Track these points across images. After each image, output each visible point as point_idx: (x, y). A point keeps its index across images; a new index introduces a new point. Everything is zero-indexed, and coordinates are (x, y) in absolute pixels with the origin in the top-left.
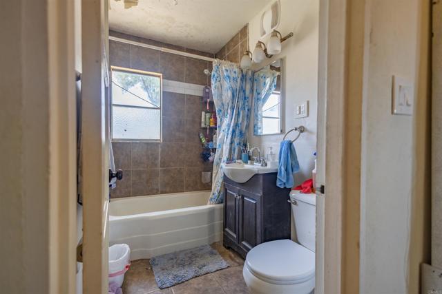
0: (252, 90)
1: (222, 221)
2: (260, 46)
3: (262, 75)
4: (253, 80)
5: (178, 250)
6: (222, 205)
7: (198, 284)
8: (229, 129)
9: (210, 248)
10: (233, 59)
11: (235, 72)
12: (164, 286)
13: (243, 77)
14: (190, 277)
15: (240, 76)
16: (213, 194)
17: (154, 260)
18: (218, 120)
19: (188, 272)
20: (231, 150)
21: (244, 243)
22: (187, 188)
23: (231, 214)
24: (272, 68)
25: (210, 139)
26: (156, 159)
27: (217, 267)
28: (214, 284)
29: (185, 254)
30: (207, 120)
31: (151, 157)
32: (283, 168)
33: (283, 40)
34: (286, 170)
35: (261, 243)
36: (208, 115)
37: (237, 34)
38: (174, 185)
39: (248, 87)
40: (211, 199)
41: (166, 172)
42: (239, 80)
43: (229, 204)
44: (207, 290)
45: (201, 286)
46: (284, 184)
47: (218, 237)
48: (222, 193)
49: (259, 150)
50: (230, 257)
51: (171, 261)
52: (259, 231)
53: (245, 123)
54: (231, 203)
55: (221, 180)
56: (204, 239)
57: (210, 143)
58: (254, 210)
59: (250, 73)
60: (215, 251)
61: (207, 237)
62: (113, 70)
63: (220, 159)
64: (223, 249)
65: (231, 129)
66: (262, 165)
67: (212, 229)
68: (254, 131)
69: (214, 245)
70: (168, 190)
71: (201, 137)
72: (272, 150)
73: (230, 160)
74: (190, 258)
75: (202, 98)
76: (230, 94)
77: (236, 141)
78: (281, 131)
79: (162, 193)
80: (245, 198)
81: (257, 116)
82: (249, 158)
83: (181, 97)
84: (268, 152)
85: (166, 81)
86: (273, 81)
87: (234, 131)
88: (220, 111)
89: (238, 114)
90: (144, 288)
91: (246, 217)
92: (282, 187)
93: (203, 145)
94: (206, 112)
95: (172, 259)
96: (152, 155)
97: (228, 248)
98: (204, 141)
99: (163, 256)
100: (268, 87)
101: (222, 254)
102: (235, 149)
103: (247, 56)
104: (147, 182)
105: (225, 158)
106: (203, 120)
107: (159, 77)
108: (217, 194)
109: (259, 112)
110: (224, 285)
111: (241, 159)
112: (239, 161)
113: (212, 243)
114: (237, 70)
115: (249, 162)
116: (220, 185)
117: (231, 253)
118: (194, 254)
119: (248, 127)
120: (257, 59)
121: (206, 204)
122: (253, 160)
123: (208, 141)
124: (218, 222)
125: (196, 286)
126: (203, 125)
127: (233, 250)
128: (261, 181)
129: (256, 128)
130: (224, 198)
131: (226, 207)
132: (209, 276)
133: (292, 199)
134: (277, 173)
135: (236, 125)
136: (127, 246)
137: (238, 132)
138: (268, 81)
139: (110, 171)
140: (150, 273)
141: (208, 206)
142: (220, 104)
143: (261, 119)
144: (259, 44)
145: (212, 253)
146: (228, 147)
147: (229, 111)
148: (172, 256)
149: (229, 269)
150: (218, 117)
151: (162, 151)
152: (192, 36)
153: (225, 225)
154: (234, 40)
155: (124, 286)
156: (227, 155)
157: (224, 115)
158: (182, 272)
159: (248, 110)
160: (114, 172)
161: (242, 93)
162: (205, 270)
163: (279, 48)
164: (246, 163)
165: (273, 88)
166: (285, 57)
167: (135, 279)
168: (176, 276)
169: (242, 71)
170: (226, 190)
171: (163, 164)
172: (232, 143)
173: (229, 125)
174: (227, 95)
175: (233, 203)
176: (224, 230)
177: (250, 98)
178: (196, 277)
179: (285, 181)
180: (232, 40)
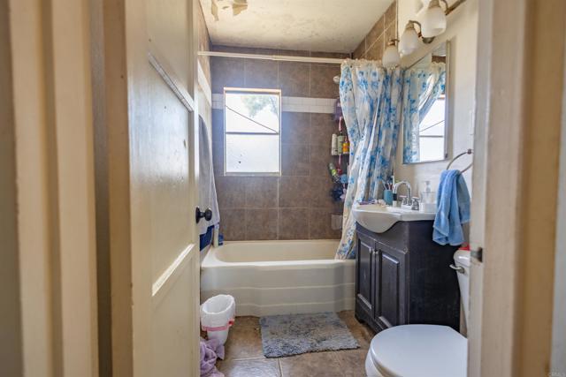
0: (401, 97)
1: (354, 283)
2: (413, 28)
3: (419, 72)
4: (402, 82)
5: (294, 313)
6: (354, 262)
7: (313, 362)
8: (365, 156)
9: (335, 318)
10: (375, 55)
11: (375, 74)
12: (271, 355)
13: (388, 79)
14: (303, 350)
15: (382, 78)
16: (343, 245)
17: (264, 319)
18: (352, 144)
19: (303, 344)
20: (368, 186)
21: (381, 318)
22: (312, 235)
23: (365, 276)
24: (437, 59)
25: (344, 171)
26: (274, 196)
27: (341, 345)
28: (333, 368)
29: (304, 320)
30: (339, 144)
31: (267, 194)
32: (443, 214)
33: (449, 10)
34: (449, 217)
35: (406, 323)
36: (340, 139)
37: (383, 17)
38: (296, 231)
39: (395, 94)
40: (340, 251)
41: (286, 213)
42: (381, 84)
43: (362, 260)
44: (323, 373)
45: (316, 365)
46: (447, 238)
47: (349, 304)
48: (355, 245)
49: (409, 186)
50: (363, 334)
51: (284, 325)
52: (402, 305)
53: (390, 147)
54: (365, 260)
55: (353, 227)
56: (329, 304)
57: (343, 176)
58: (396, 275)
59: (398, 72)
60: (341, 322)
61: (333, 302)
62: (227, 92)
63: (353, 198)
64: (355, 321)
65: (368, 156)
66: (413, 209)
67: (339, 293)
68: (405, 158)
69: (342, 314)
70: (288, 234)
71: (331, 168)
72: (429, 186)
73: (367, 200)
74: (308, 325)
75: (332, 116)
76: (367, 106)
77: (376, 172)
78: (446, 156)
79: (281, 238)
80: (384, 256)
81: (410, 135)
82: (395, 197)
83: (306, 117)
84: (423, 189)
85: (286, 98)
86: (440, 79)
87: (372, 159)
88: (354, 131)
89: (380, 134)
90: (248, 352)
91: (385, 282)
92: (443, 243)
93: (333, 179)
94: (338, 135)
95: (285, 323)
96: (269, 191)
97: (362, 322)
98: (334, 173)
99: (275, 317)
100: (429, 90)
101: (351, 328)
102: (374, 184)
103: (393, 47)
104: (264, 224)
105: (359, 196)
106: (333, 145)
107: (278, 94)
108: (348, 246)
109: (414, 130)
110: (346, 372)
111: (383, 198)
112: (380, 201)
113: (340, 310)
114: (377, 70)
115: (394, 203)
116: (352, 233)
117: (365, 329)
118: (313, 322)
119: (394, 152)
120: (406, 49)
121: (333, 258)
122: (401, 200)
123: (341, 173)
124: (349, 284)
125: (309, 364)
126: (333, 153)
127: (368, 326)
128: (406, 232)
129: (407, 154)
130: (357, 252)
131: (359, 264)
132: (329, 355)
133: (457, 264)
134: (433, 221)
135: (376, 149)
136: (231, 299)
137: (378, 160)
138: (431, 81)
139: (198, 209)
140: (258, 335)
141: (336, 261)
142: (352, 121)
143: (418, 139)
144: (411, 25)
145: (337, 325)
146: (365, 182)
147: (366, 131)
148: (286, 319)
149: (359, 351)
150: (350, 139)
151: (281, 187)
152: (317, 34)
153: (358, 290)
154: (376, 29)
155: (227, 345)
156: (363, 192)
157: (360, 137)
158: (295, 342)
159: (395, 127)
160: (203, 211)
161: (385, 104)
162: (325, 345)
163: (442, 25)
164: (391, 204)
165: (440, 90)
166: (454, 38)
167: (241, 339)
168: (286, 346)
169: (386, 71)
170: (359, 241)
171: (282, 203)
172: (370, 175)
173: (365, 151)
174: (363, 108)
175: (368, 260)
176: (357, 297)
177: (399, 110)
178: (312, 352)
179: (447, 235)
180: (374, 28)
